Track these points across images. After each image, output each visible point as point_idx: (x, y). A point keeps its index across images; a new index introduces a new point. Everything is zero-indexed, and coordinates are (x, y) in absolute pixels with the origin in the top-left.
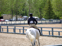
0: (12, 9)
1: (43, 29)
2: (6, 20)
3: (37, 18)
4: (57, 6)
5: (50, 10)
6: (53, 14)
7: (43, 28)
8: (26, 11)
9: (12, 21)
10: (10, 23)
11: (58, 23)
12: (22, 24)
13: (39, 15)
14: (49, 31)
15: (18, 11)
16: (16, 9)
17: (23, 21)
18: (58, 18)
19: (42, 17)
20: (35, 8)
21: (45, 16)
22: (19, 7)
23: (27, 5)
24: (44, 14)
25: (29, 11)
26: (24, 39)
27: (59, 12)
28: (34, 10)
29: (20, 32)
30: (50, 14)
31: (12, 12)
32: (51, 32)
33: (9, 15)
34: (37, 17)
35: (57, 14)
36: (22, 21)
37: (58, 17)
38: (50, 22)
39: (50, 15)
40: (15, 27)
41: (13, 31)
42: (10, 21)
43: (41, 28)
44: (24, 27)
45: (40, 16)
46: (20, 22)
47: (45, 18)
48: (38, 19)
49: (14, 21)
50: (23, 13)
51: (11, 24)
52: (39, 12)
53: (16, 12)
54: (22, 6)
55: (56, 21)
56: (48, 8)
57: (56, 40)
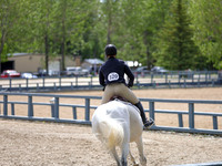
0: (46, 33)
1: (158, 106)
2: (26, 75)
3: (134, 68)
4: (208, 21)
5: (183, 38)
6: (194, 50)
7: (156, 104)
8: (96, 42)
9: (46, 76)
10: (41, 85)
11: (210, 83)
12: (84, 88)
13: (142, 57)
14: (180, 115)
15: (69, 43)
16: (60, 33)
17: (86, 75)
18: (211, 67)
19: (155, 61)
20: (129, 31)
21: (166, 58)
22: (70, 27)
23: (100, 20)
24: (162, 52)
25: (106, 40)
26: (89, 142)
27: (216, 44)
28: (127, 36)
29: (75, 117)
30: (181, 51)
31: (47, 45)
32: (186, 118)
33: (34, 57)
34: (136, 64)
35: (206, 50)
36: (82, 76)
37: (212, 63)
38: (182, 81)
39: (184, 55)
40: (57, 99)
41: (50, 112)
42: (40, 76)
43: (152, 103)
44: (88, 100)
45: (146, 58)
46: (74, 80)
47: (166, 68)
48: (139, 69)
49: (54, 76)
50: (87, 50)
51: (44, 88)
52: (143, 45)
53: (59, 46)
54: (83, 22)
55: (203, 76)
56: (175, 30)
57: (202, 147)
